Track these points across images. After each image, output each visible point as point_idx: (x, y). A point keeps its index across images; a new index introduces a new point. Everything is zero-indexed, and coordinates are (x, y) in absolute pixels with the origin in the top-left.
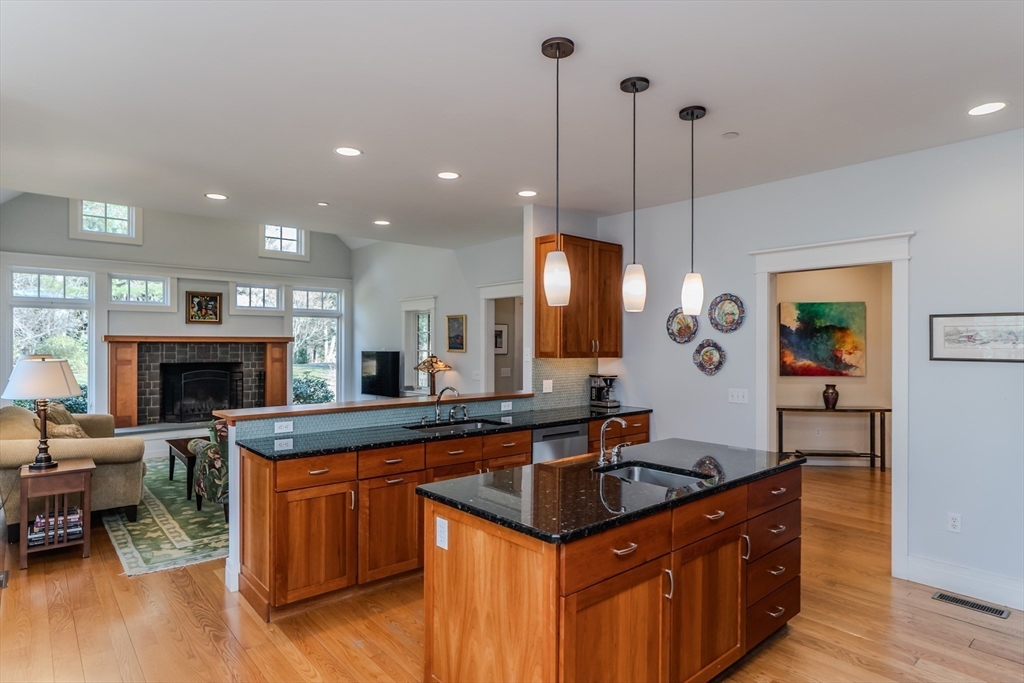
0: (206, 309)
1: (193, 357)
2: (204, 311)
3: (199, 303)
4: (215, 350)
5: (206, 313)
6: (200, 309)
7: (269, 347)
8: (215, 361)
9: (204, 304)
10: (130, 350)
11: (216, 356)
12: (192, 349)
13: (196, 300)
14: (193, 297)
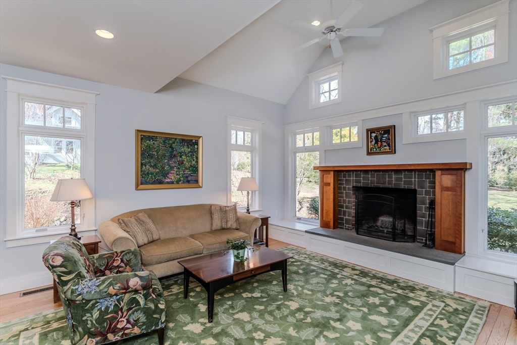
0: (381, 142)
1: (372, 182)
2: (379, 143)
3: (376, 137)
4: (390, 177)
5: (381, 145)
6: (376, 142)
7: (438, 173)
8: (390, 186)
9: (379, 137)
10: (330, 176)
11: (390, 182)
12: (373, 176)
13: (374, 135)
14: (371, 133)
